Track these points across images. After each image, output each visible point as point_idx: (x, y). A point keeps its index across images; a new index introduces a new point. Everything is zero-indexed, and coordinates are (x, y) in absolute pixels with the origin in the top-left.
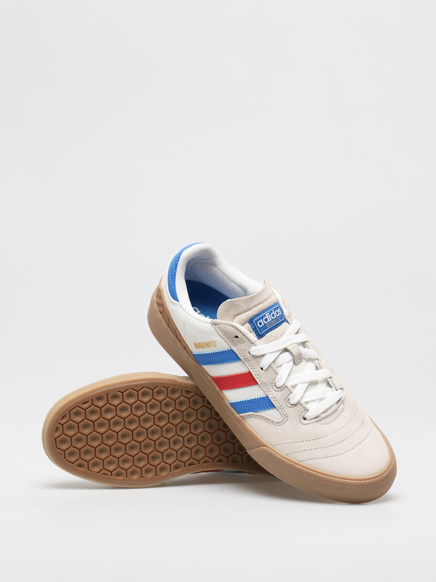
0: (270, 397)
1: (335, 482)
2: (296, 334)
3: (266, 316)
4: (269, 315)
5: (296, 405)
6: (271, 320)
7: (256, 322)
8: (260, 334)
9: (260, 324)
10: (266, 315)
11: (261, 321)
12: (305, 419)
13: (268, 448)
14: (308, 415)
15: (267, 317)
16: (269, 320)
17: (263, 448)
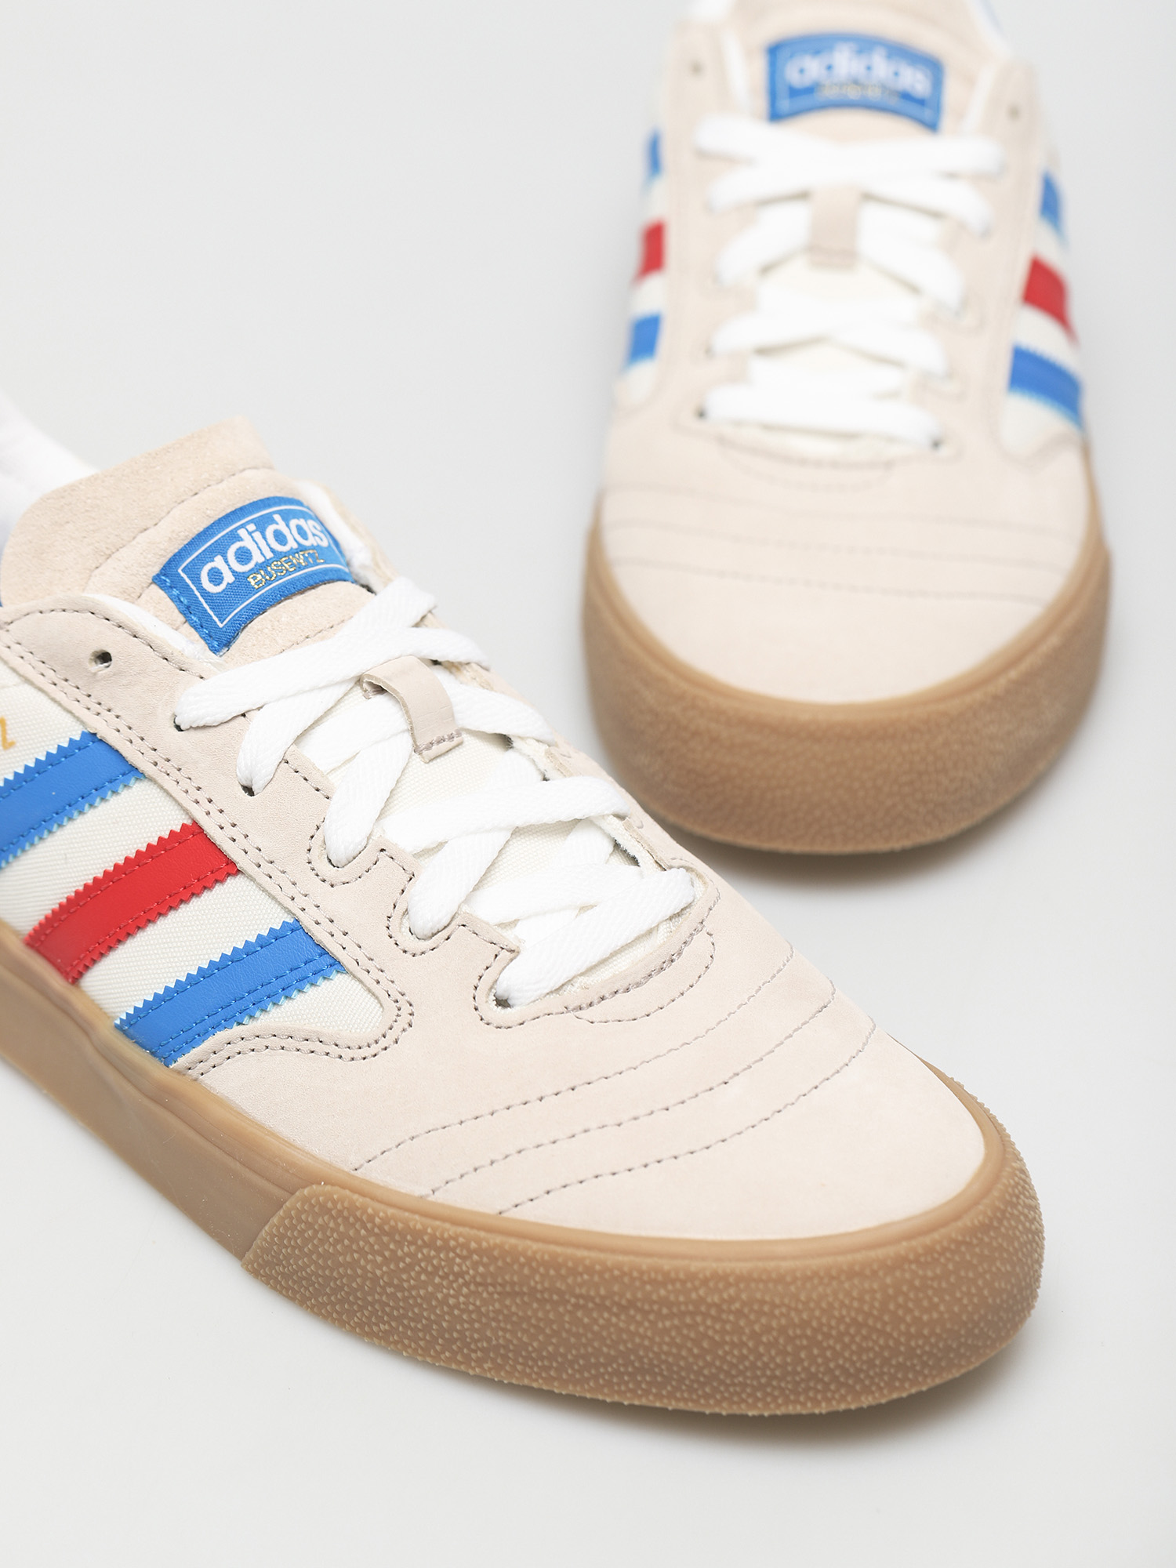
0: (307, 921)
1: (705, 1282)
2: (417, 625)
3: (242, 540)
4: (257, 535)
5: (441, 932)
6: (269, 555)
7: (194, 572)
8: (221, 625)
9: (216, 576)
10: (242, 532)
11: (218, 562)
12: (502, 1003)
13: (328, 1188)
14: (513, 979)
15: (247, 542)
16: (257, 558)
17: (306, 1191)
